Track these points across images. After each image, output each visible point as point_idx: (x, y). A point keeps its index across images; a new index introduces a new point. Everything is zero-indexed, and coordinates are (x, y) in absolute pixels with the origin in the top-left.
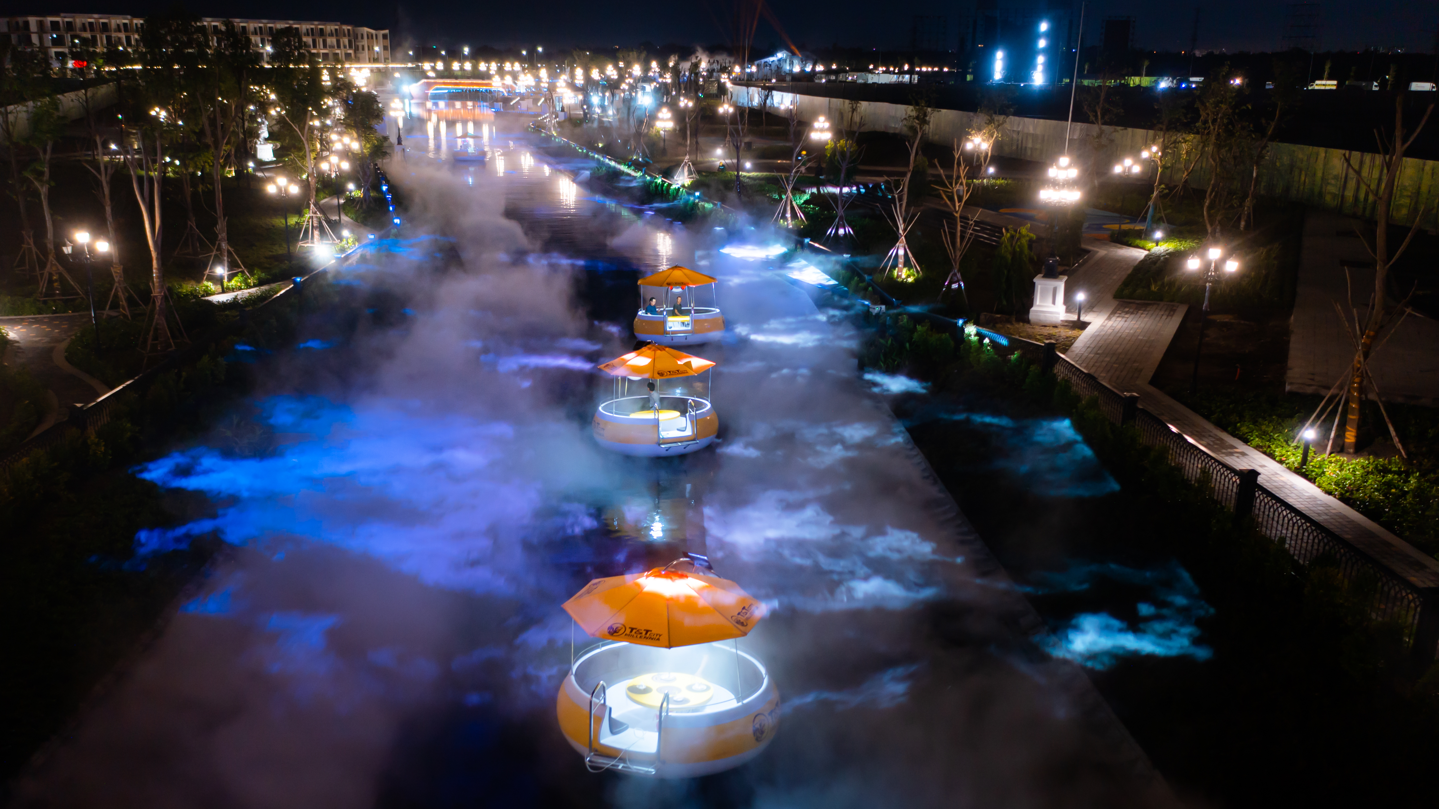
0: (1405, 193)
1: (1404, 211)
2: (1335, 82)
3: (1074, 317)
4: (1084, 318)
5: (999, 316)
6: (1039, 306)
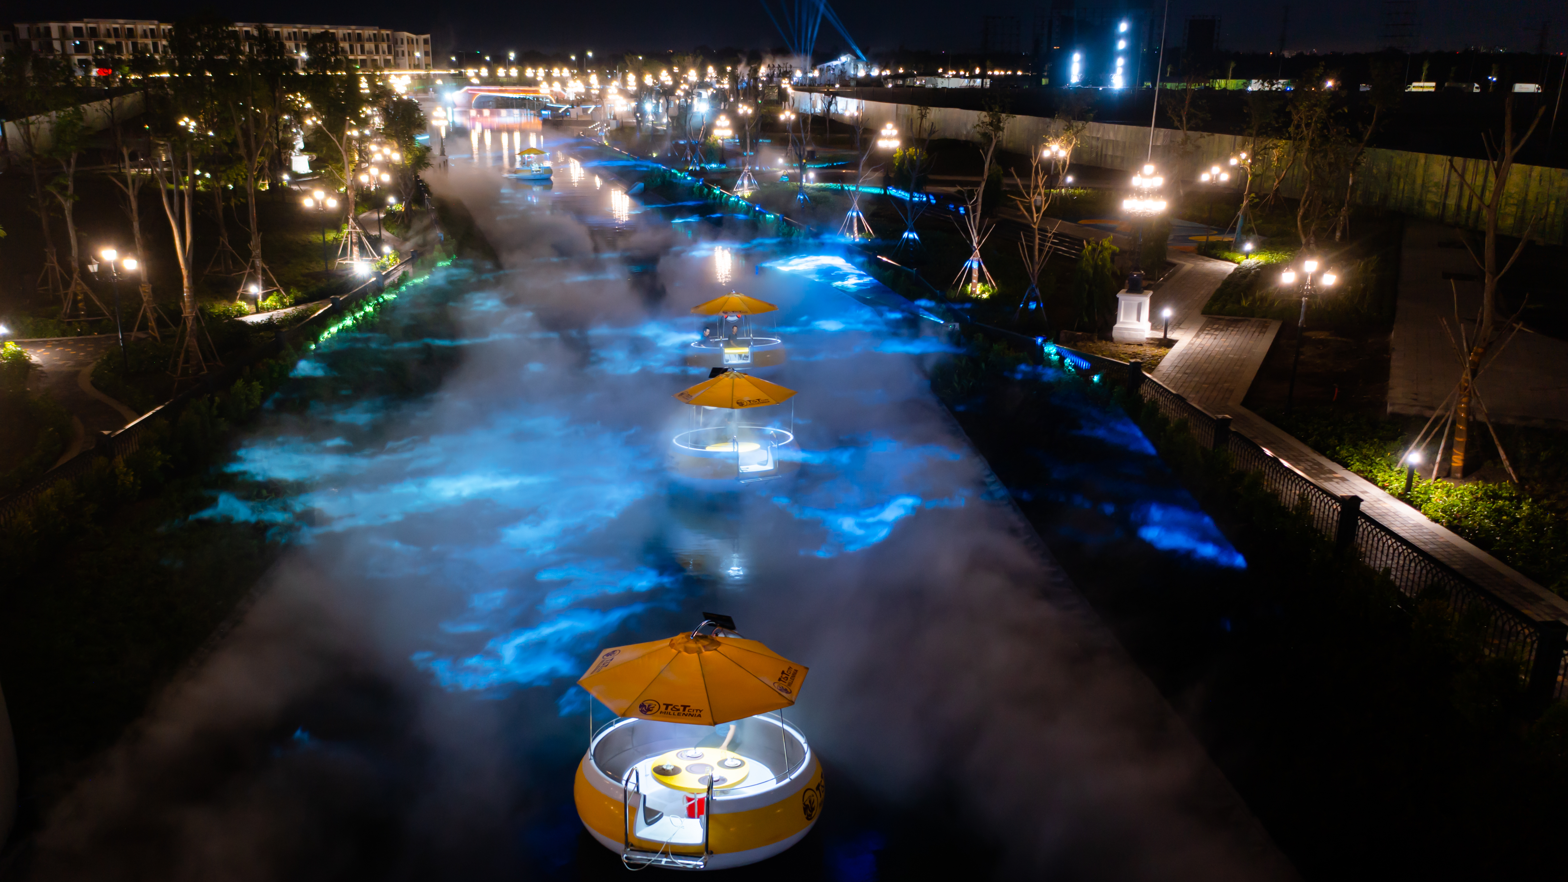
0: (1511, 201)
1: (1510, 221)
2: (1433, 84)
3: (1160, 335)
4: (1171, 335)
5: (1080, 333)
6: (1123, 323)
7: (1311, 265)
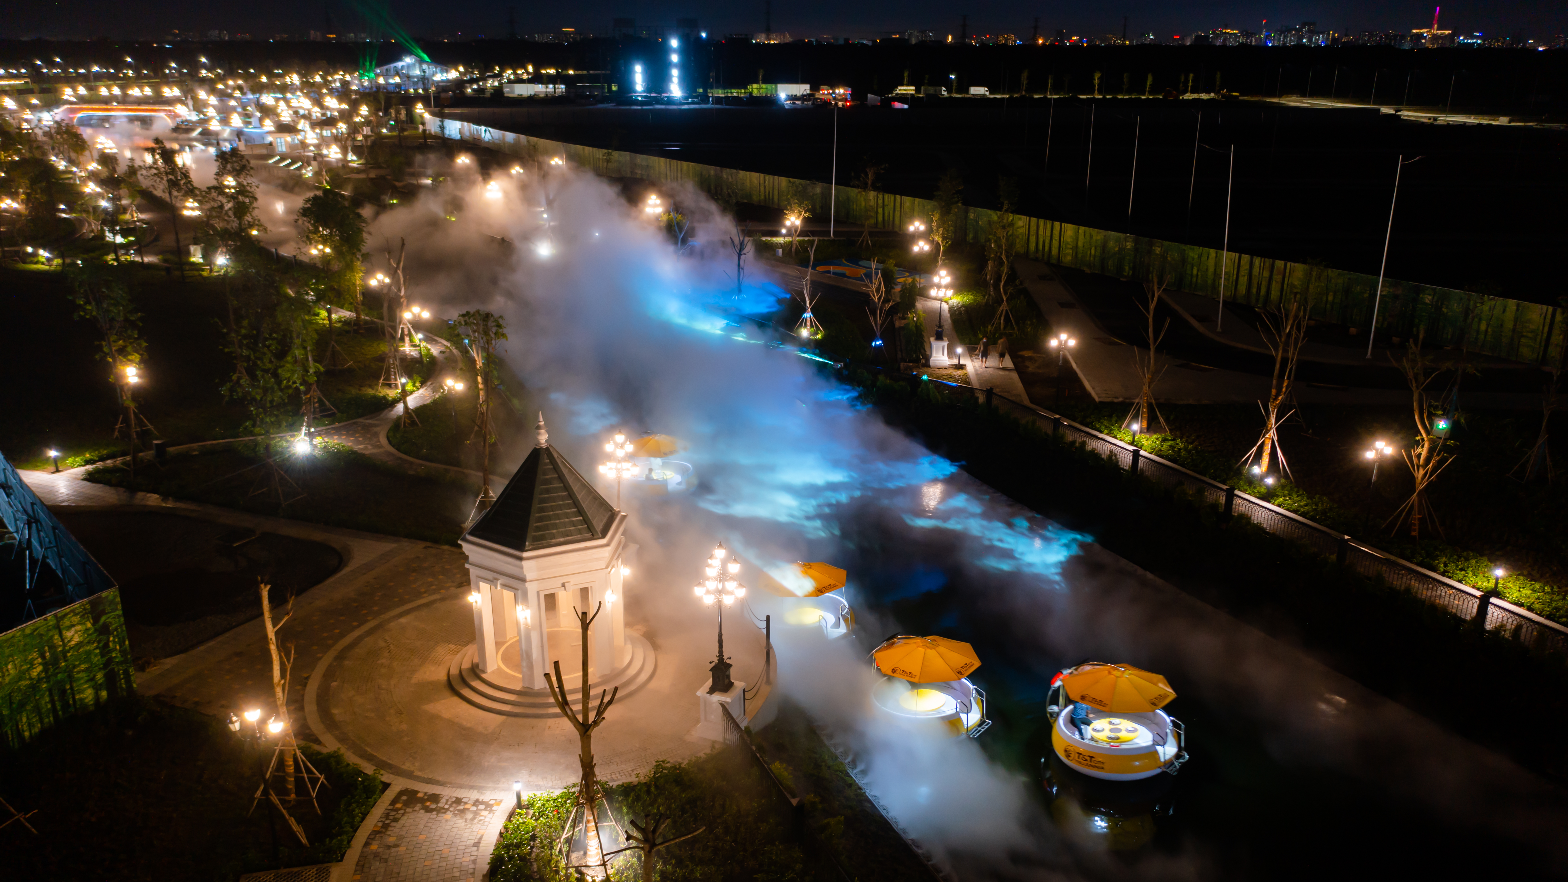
2: (913, 88)
3: (955, 361)
4: (962, 362)
5: (911, 364)
6: (934, 357)
7: (1064, 336)
